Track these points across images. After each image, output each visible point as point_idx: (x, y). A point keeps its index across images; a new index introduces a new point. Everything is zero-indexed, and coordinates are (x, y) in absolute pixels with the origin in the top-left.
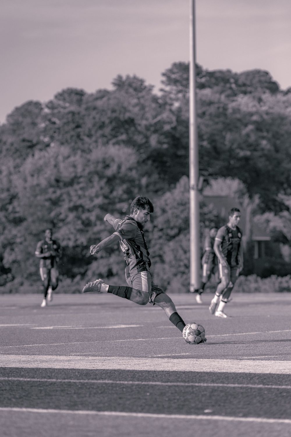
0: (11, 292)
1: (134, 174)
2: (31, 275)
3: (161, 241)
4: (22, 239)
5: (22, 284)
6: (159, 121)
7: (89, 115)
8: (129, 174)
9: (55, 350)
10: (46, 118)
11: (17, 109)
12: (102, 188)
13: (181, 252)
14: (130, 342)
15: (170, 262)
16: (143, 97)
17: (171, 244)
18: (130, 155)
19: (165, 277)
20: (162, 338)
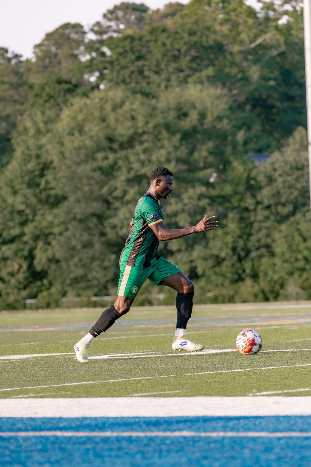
0: (48, 306)
1: (225, 125)
2: (77, 280)
3: (268, 224)
4: (62, 228)
5: (64, 294)
6: (260, 46)
7: (156, 41)
8: (219, 126)
9: (110, 389)
10: (91, 47)
11: (49, 36)
12: (176, 148)
13: (298, 239)
14: (221, 374)
15: (283, 253)
16: (234, 10)
17: (283, 227)
18: (219, 98)
19: (276, 277)
20: (270, 368)
